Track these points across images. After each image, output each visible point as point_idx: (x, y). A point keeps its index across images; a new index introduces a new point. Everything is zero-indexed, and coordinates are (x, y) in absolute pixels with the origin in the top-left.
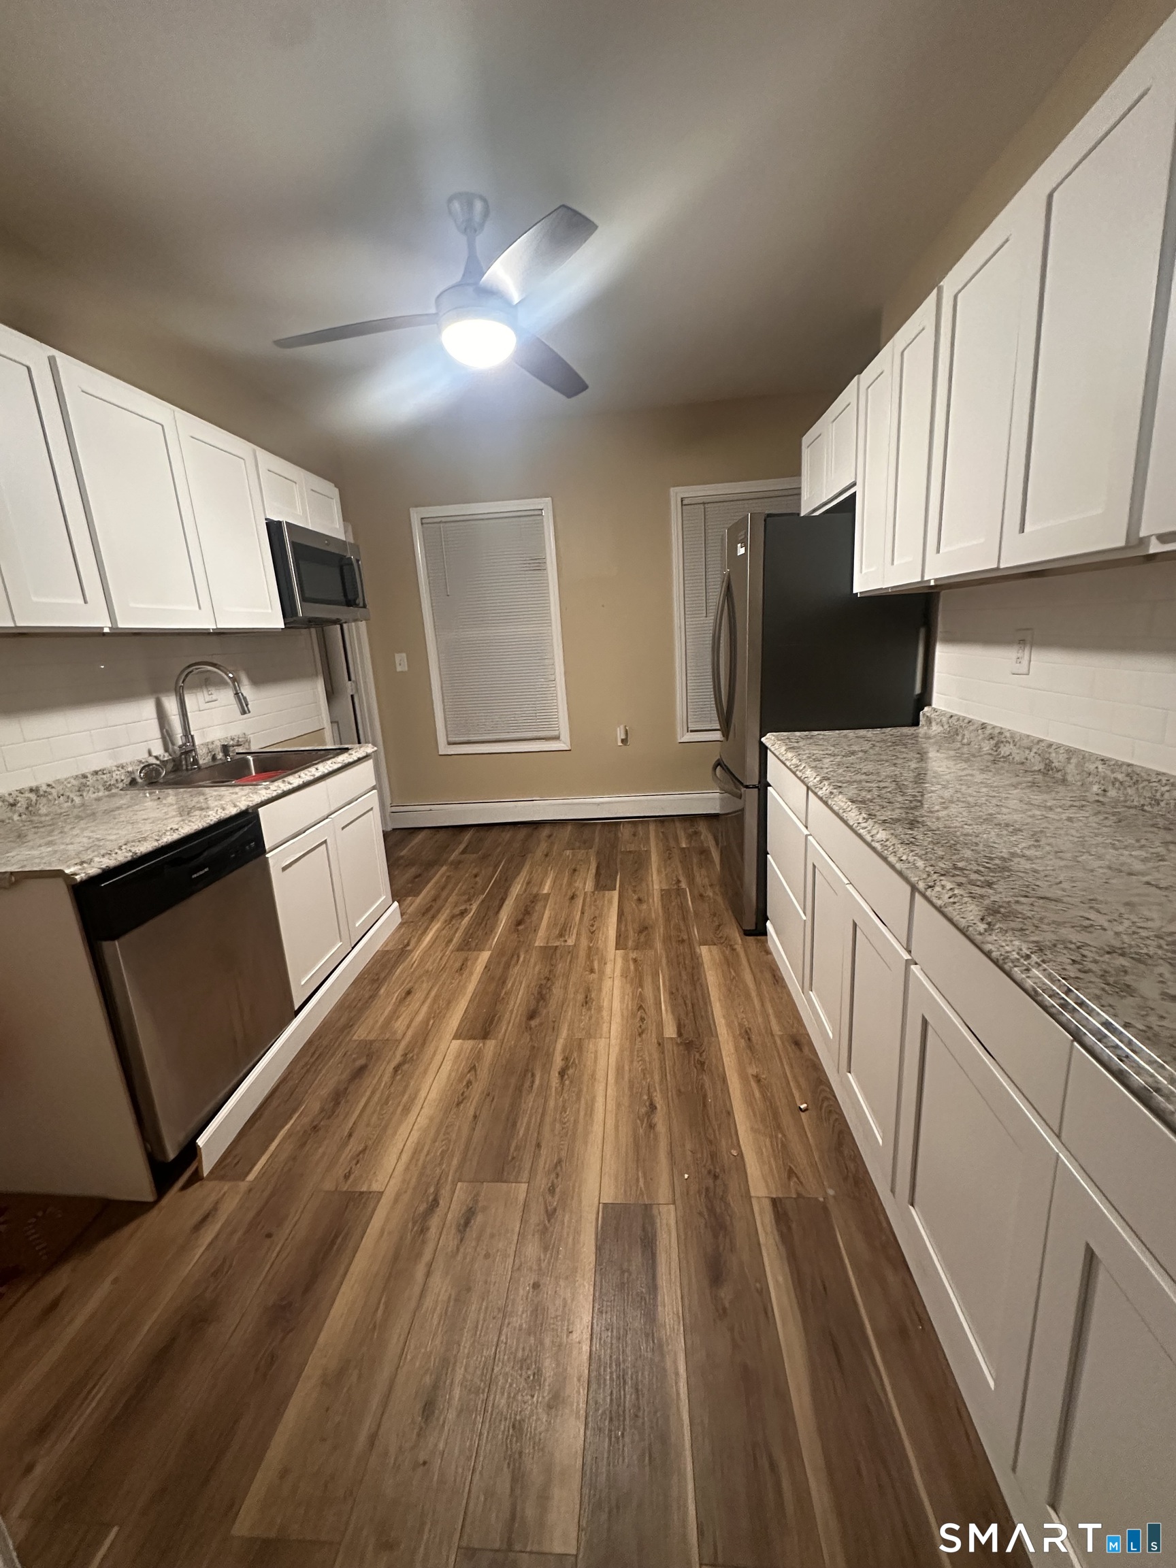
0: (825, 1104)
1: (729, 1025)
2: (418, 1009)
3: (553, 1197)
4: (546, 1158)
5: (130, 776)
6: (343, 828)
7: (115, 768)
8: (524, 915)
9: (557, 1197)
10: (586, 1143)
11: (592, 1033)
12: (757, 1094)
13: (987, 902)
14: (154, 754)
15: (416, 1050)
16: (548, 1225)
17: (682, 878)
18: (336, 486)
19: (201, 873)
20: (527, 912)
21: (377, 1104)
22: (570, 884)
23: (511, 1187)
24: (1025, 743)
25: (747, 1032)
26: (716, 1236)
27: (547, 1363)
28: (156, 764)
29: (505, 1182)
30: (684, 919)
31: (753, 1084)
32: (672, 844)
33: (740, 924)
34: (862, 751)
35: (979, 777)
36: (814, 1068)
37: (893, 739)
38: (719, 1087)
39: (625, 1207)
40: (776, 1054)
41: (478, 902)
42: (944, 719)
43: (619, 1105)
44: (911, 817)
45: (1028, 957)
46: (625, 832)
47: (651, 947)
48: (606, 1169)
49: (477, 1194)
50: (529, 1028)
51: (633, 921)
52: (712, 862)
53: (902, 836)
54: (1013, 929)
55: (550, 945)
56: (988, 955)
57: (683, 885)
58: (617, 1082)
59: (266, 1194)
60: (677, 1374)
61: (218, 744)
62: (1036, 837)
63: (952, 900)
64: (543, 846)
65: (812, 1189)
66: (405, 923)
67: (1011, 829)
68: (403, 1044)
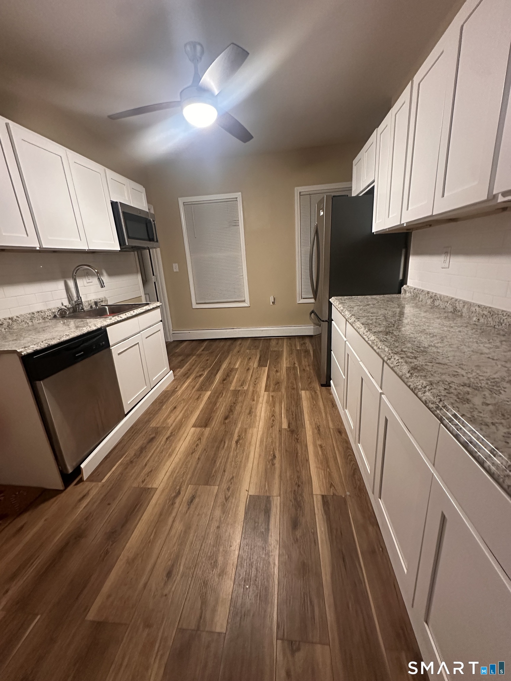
0: (350, 457)
1: (311, 424)
2: (178, 415)
3: (228, 492)
4: (227, 476)
5: (53, 314)
6: (146, 338)
7: (46, 310)
8: (227, 377)
9: (230, 492)
10: (244, 471)
11: (251, 425)
12: (320, 453)
13: (413, 364)
14: (64, 305)
15: (176, 431)
16: (226, 503)
17: (296, 362)
18: (144, 187)
19: (80, 354)
20: (228, 375)
21: (158, 452)
22: (247, 364)
23: (211, 488)
24: (446, 299)
25: (318, 427)
26: (296, 510)
27: (220, 558)
28: (65, 309)
29: (209, 485)
30: (296, 379)
31: (319, 449)
32: (294, 348)
33: (319, 381)
34: (373, 304)
35: (423, 314)
36: (347, 442)
37: (388, 299)
38: (304, 449)
39: (259, 497)
40: (330, 436)
41: (208, 371)
42: (412, 290)
43: (260, 455)
44: (387, 330)
45: (425, 387)
46: (273, 343)
47: (280, 391)
48: (252, 481)
49: (197, 490)
50: (224, 423)
51: (273, 380)
52: (310, 356)
53: (381, 338)
54: (421, 376)
55: (236, 389)
56: (409, 387)
57: (296, 365)
58: (260, 446)
59: (109, 488)
60: (274, 564)
61: (93, 301)
62: (442, 339)
63: (397, 364)
64: (237, 349)
65: (340, 492)
66: (176, 379)
67: (431, 335)
68: (171, 428)
